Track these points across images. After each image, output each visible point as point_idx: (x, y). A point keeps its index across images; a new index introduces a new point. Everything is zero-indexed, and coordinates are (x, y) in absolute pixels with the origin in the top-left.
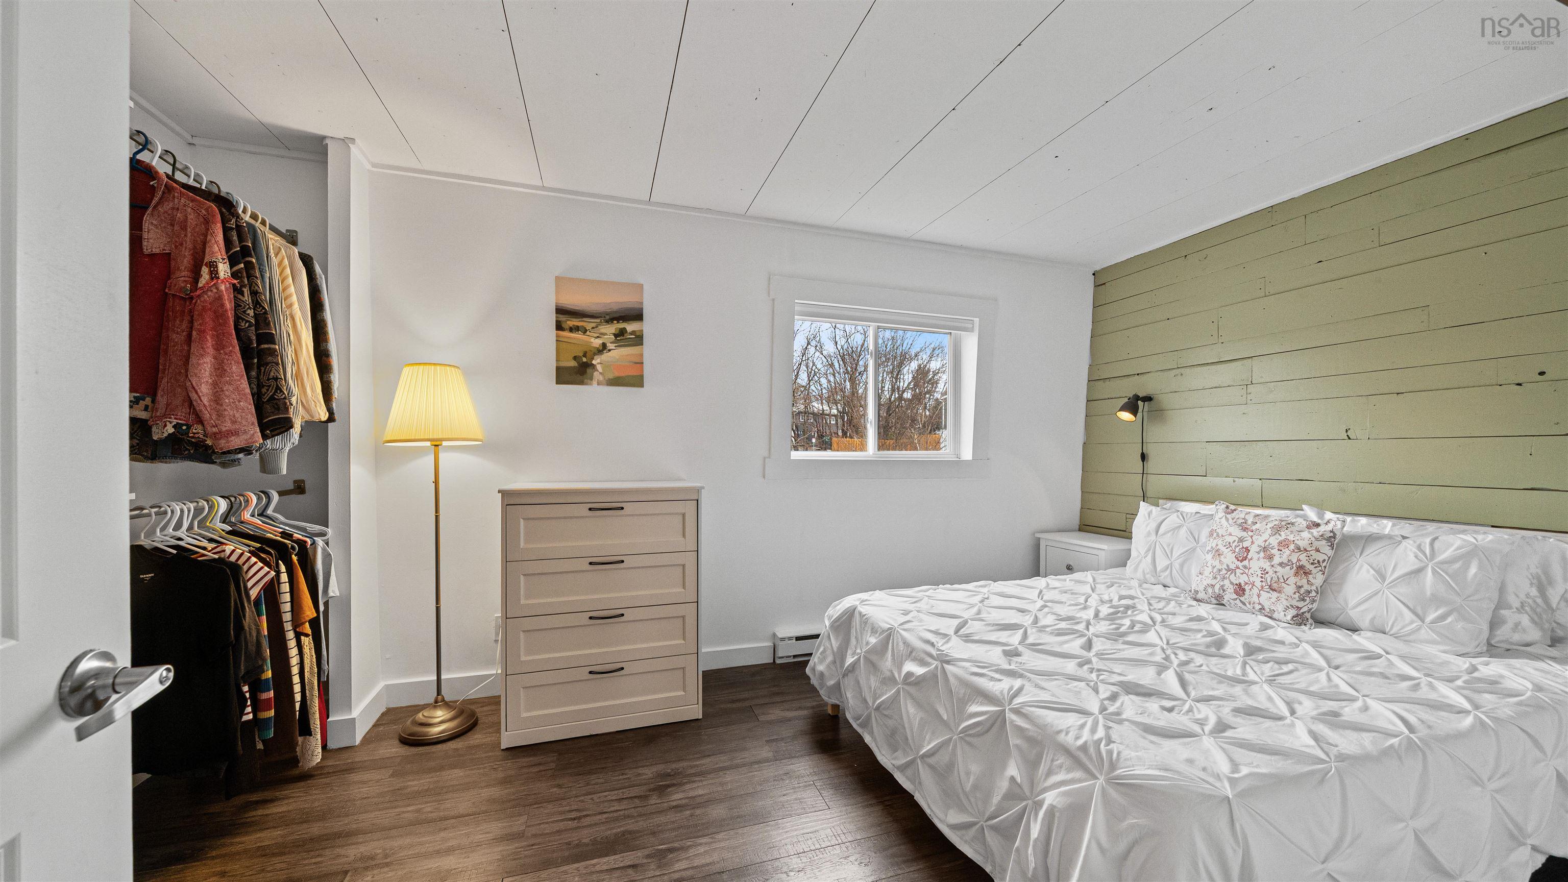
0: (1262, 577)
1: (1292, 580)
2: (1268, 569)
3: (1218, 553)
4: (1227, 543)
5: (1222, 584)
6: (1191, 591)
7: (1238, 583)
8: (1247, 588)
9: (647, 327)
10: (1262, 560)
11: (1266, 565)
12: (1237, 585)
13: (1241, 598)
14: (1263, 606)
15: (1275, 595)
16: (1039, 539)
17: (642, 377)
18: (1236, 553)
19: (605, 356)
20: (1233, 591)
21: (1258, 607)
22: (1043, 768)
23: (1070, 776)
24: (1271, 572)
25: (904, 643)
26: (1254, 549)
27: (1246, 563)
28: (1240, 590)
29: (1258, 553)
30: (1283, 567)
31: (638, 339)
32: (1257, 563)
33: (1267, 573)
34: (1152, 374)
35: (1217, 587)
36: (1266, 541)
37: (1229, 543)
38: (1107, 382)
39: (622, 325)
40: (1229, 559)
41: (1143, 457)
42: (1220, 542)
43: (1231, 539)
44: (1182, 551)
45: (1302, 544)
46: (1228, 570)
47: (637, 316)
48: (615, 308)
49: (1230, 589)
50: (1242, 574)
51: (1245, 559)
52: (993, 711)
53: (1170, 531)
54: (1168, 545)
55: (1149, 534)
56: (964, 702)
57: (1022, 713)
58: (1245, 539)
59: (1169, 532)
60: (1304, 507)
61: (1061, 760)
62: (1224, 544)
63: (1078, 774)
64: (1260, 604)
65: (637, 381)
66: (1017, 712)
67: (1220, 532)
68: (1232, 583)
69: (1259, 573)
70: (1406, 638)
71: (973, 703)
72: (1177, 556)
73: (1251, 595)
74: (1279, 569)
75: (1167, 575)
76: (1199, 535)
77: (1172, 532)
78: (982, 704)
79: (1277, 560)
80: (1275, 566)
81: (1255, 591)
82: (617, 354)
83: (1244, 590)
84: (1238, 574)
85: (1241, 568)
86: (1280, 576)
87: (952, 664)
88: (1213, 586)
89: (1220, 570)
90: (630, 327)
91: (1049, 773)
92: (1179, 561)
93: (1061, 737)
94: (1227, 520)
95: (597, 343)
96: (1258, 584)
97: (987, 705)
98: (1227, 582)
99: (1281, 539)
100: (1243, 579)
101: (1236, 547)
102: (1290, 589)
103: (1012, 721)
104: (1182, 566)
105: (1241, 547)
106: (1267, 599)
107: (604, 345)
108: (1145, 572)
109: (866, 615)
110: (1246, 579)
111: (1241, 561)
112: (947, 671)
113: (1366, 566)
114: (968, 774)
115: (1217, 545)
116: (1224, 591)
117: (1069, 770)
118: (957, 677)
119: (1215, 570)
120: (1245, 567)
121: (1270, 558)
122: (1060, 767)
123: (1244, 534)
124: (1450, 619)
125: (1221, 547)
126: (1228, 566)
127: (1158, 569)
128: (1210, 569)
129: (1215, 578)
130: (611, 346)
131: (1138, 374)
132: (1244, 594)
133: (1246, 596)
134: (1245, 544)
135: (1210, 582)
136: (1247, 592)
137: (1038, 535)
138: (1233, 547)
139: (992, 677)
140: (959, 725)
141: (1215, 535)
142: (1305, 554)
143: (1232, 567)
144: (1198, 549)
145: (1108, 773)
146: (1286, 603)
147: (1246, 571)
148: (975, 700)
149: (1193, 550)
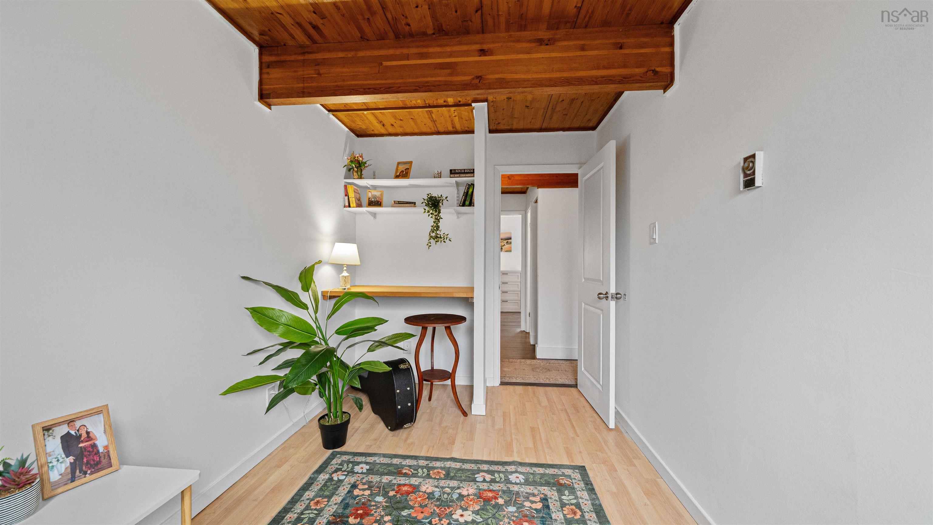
9: (512, 241)
17: (511, 250)
19: (505, 246)
31: (511, 243)
39: (508, 241)
47: (511, 239)
48: (506, 237)
65: (510, 251)
82: (507, 246)
90: (509, 241)
95: (503, 244)
107: (504, 245)
130: (505, 245)
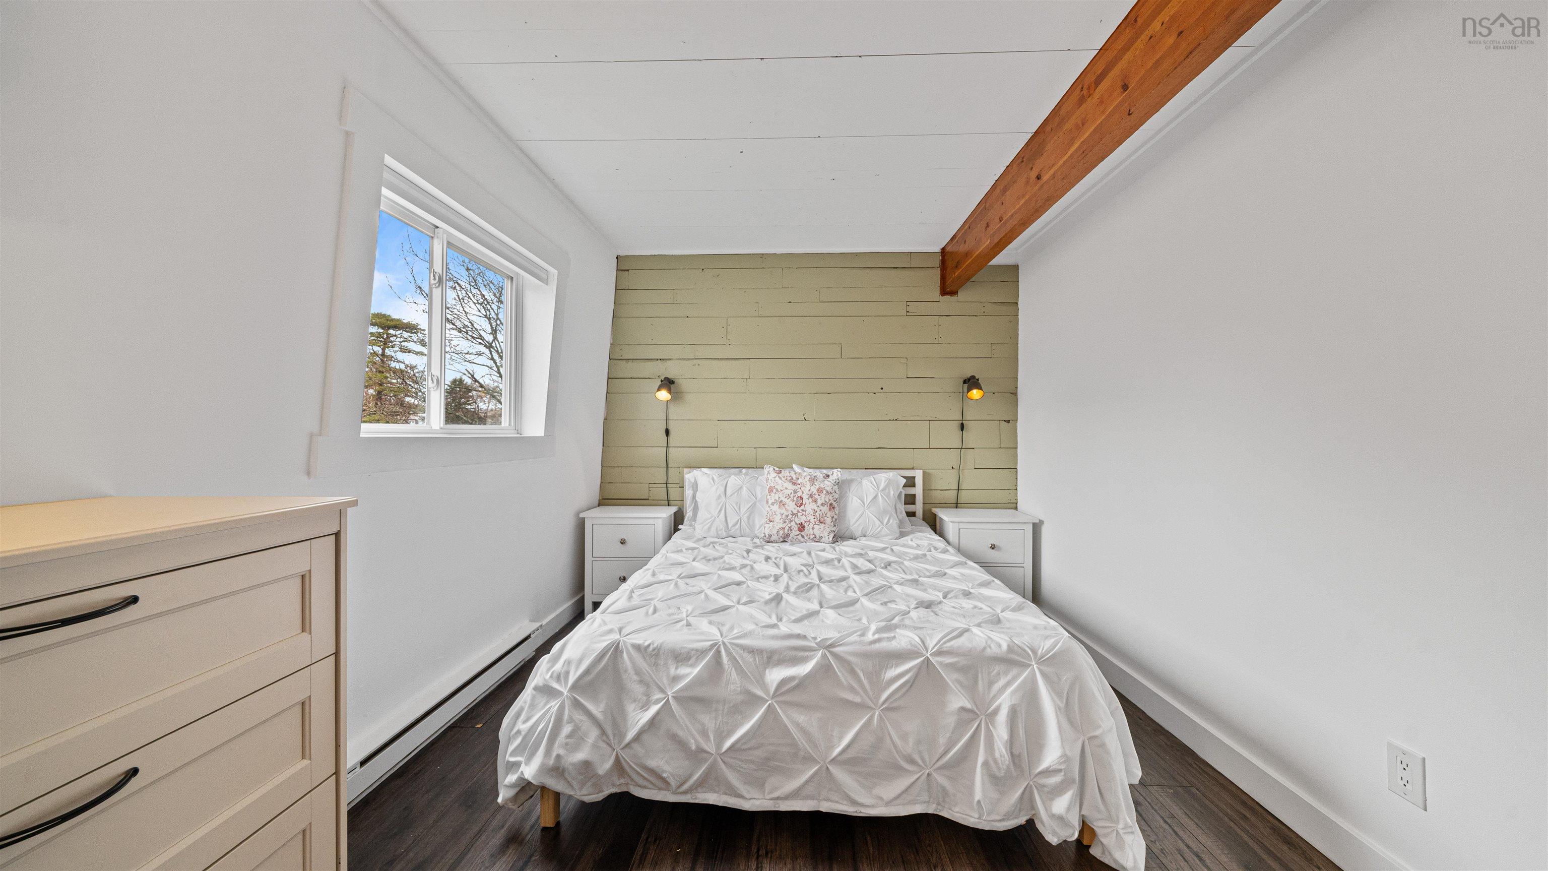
0: (814, 516)
1: (829, 514)
2: (816, 509)
3: (782, 504)
4: (787, 495)
5: (790, 525)
6: (765, 536)
7: (800, 523)
8: (806, 525)
10: (811, 503)
11: (815, 507)
12: (799, 524)
13: (802, 533)
14: (815, 535)
15: (822, 525)
16: (584, 519)
18: (795, 502)
20: (797, 529)
21: (812, 537)
22: (981, 685)
23: (1009, 677)
24: (818, 511)
25: (749, 652)
26: (805, 497)
27: (802, 507)
28: (802, 527)
29: (808, 499)
30: (824, 506)
32: (809, 506)
33: (816, 512)
34: (673, 361)
35: (787, 528)
36: (810, 490)
37: (788, 495)
38: (630, 363)
40: (791, 506)
41: (667, 432)
42: (781, 495)
43: (789, 492)
44: (748, 507)
45: (829, 489)
46: (793, 514)
49: (795, 528)
50: (802, 515)
51: (801, 505)
52: (916, 665)
53: (736, 492)
54: (736, 504)
55: (719, 497)
56: (875, 676)
57: (943, 652)
58: (798, 490)
59: (734, 493)
60: (794, 466)
61: (997, 668)
62: (785, 496)
63: (1015, 671)
64: (814, 534)
66: (939, 653)
67: (779, 488)
68: (796, 524)
69: (812, 513)
70: (876, 536)
71: (886, 670)
72: (744, 511)
73: (809, 530)
74: (822, 508)
75: (737, 529)
76: (755, 492)
77: (737, 493)
78: (897, 666)
79: (819, 502)
80: (820, 506)
81: (811, 526)
83: (804, 527)
84: (799, 516)
85: (800, 511)
86: (823, 513)
87: (837, 646)
88: (784, 528)
89: (787, 516)
91: (991, 684)
92: (746, 515)
93: (989, 652)
94: (780, 478)
96: (813, 521)
97: (903, 663)
98: (793, 524)
99: (817, 487)
100: (802, 519)
101: (794, 497)
102: (828, 520)
103: (941, 663)
104: (749, 518)
105: (797, 496)
106: (818, 530)
108: (719, 529)
109: (649, 645)
110: (805, 519)
111: (800, 507)
112: (842, 655)
113: (855, 498)
114: (904, 737)
115: (779, 498)
116: (791, 530)
117: (1006, 673)
118: (856, 654)
119: (784, 516)
120: (803, 510)
121: (816, 501)
122: (998, 674)
123: (795, 487)
124: (891, 521)
125: (782, 498)
126: (792, 511)
127: (730, 526)
128: (779, 517)
129: (785, 522)
131: (660, 359)
132: (804, 529)
133: (805, 531)
134: (799, 494)
135: (781, 526)
136: (806, 528)
137: (582, 515)
138: (792, 497)
139: (888, 638)
140: (879, 697)
141: (774, 491)
142: (831, 496)
143: (795, 512)
144: (757, 503)
145: (1035, 658)
146: (828, 530)
147: (804, 513)
148: (887, 665)
149: (755, 504)
